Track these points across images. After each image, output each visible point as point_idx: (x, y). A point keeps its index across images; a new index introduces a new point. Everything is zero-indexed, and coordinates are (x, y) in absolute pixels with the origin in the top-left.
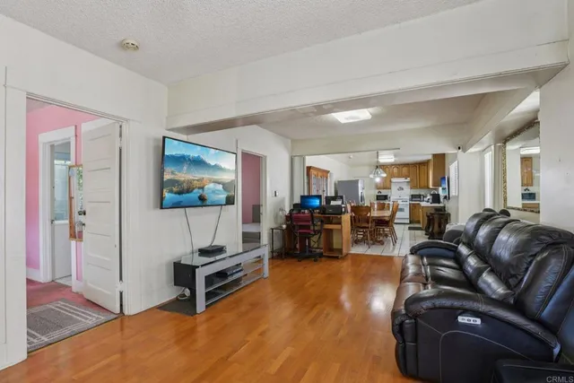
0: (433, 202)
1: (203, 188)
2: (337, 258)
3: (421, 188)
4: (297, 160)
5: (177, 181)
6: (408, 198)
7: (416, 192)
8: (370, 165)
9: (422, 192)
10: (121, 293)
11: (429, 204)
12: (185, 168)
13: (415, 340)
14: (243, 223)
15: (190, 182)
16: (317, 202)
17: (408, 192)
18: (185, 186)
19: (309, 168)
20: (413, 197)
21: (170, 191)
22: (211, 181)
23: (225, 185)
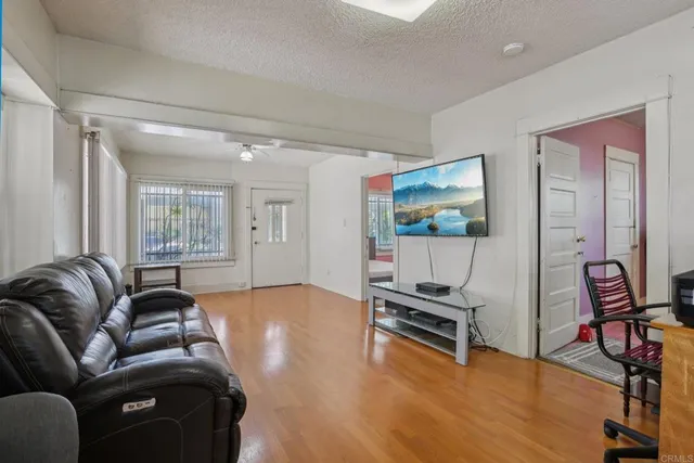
1: (432, 217)
5: (405, 214)
12: (411, 199)
15: (417, 212)
18: (413, 216)
21: (400, 223)
22: (442, 208)
23: (464, 210)
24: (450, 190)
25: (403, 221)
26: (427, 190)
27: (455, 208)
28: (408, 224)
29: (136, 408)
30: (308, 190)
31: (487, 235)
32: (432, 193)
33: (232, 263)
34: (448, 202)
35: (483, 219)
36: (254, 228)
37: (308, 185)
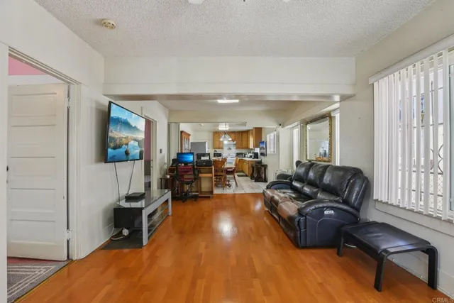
0: (255, 158)
1: (127, 144)
2: (209, 197)
3: (242, 148)
4: (173, 126)
5: (113, 138)
6: (235, 155)
7: (239, 151)
8: (209, 131)
9: (243, 151)
10: (68, 241)
11: (251, 159)
12: (119, 128)
13: (305, 228)
14: (145, 175)
15: (121, 139)
16: (191, 158)
17: (234, 151)
18: (118, 142)
19: (182, 132)
20: (238, 154)
22: (132, 139)
25: (112, 145)
27: (136, 141)
28: (114, 148)
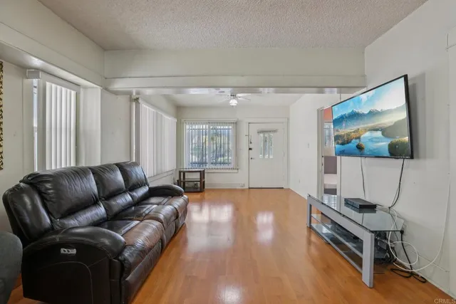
1: (359, 138)
5: (340, 136)
12: (344, 125)
15: (348, 134)
18: (345, 138)
21: (338, 143)
22: (366, 130)
23: (385, 131)
24: (373, 114)
25: (340, 142)
26: (354, 116)
27: (377, 130)
28: (343, 144)
29: (67, 252)
30: (288, 123)
31: (412, 157)
32: (357, 119)
33: (236, 171)
34: (371, 125)
35: (407, 139)
36: (250, 149)
37: (288, 119)
